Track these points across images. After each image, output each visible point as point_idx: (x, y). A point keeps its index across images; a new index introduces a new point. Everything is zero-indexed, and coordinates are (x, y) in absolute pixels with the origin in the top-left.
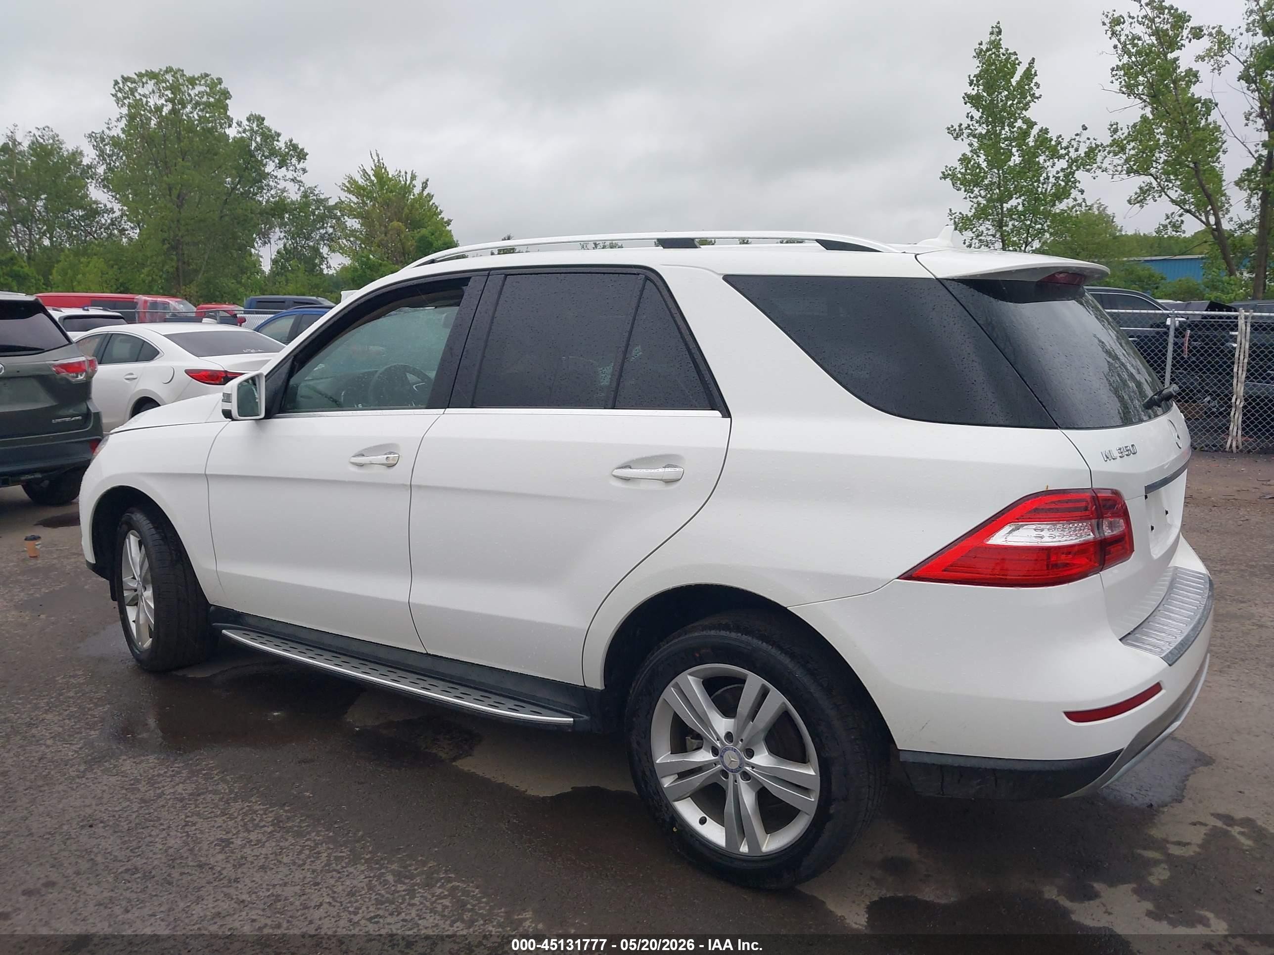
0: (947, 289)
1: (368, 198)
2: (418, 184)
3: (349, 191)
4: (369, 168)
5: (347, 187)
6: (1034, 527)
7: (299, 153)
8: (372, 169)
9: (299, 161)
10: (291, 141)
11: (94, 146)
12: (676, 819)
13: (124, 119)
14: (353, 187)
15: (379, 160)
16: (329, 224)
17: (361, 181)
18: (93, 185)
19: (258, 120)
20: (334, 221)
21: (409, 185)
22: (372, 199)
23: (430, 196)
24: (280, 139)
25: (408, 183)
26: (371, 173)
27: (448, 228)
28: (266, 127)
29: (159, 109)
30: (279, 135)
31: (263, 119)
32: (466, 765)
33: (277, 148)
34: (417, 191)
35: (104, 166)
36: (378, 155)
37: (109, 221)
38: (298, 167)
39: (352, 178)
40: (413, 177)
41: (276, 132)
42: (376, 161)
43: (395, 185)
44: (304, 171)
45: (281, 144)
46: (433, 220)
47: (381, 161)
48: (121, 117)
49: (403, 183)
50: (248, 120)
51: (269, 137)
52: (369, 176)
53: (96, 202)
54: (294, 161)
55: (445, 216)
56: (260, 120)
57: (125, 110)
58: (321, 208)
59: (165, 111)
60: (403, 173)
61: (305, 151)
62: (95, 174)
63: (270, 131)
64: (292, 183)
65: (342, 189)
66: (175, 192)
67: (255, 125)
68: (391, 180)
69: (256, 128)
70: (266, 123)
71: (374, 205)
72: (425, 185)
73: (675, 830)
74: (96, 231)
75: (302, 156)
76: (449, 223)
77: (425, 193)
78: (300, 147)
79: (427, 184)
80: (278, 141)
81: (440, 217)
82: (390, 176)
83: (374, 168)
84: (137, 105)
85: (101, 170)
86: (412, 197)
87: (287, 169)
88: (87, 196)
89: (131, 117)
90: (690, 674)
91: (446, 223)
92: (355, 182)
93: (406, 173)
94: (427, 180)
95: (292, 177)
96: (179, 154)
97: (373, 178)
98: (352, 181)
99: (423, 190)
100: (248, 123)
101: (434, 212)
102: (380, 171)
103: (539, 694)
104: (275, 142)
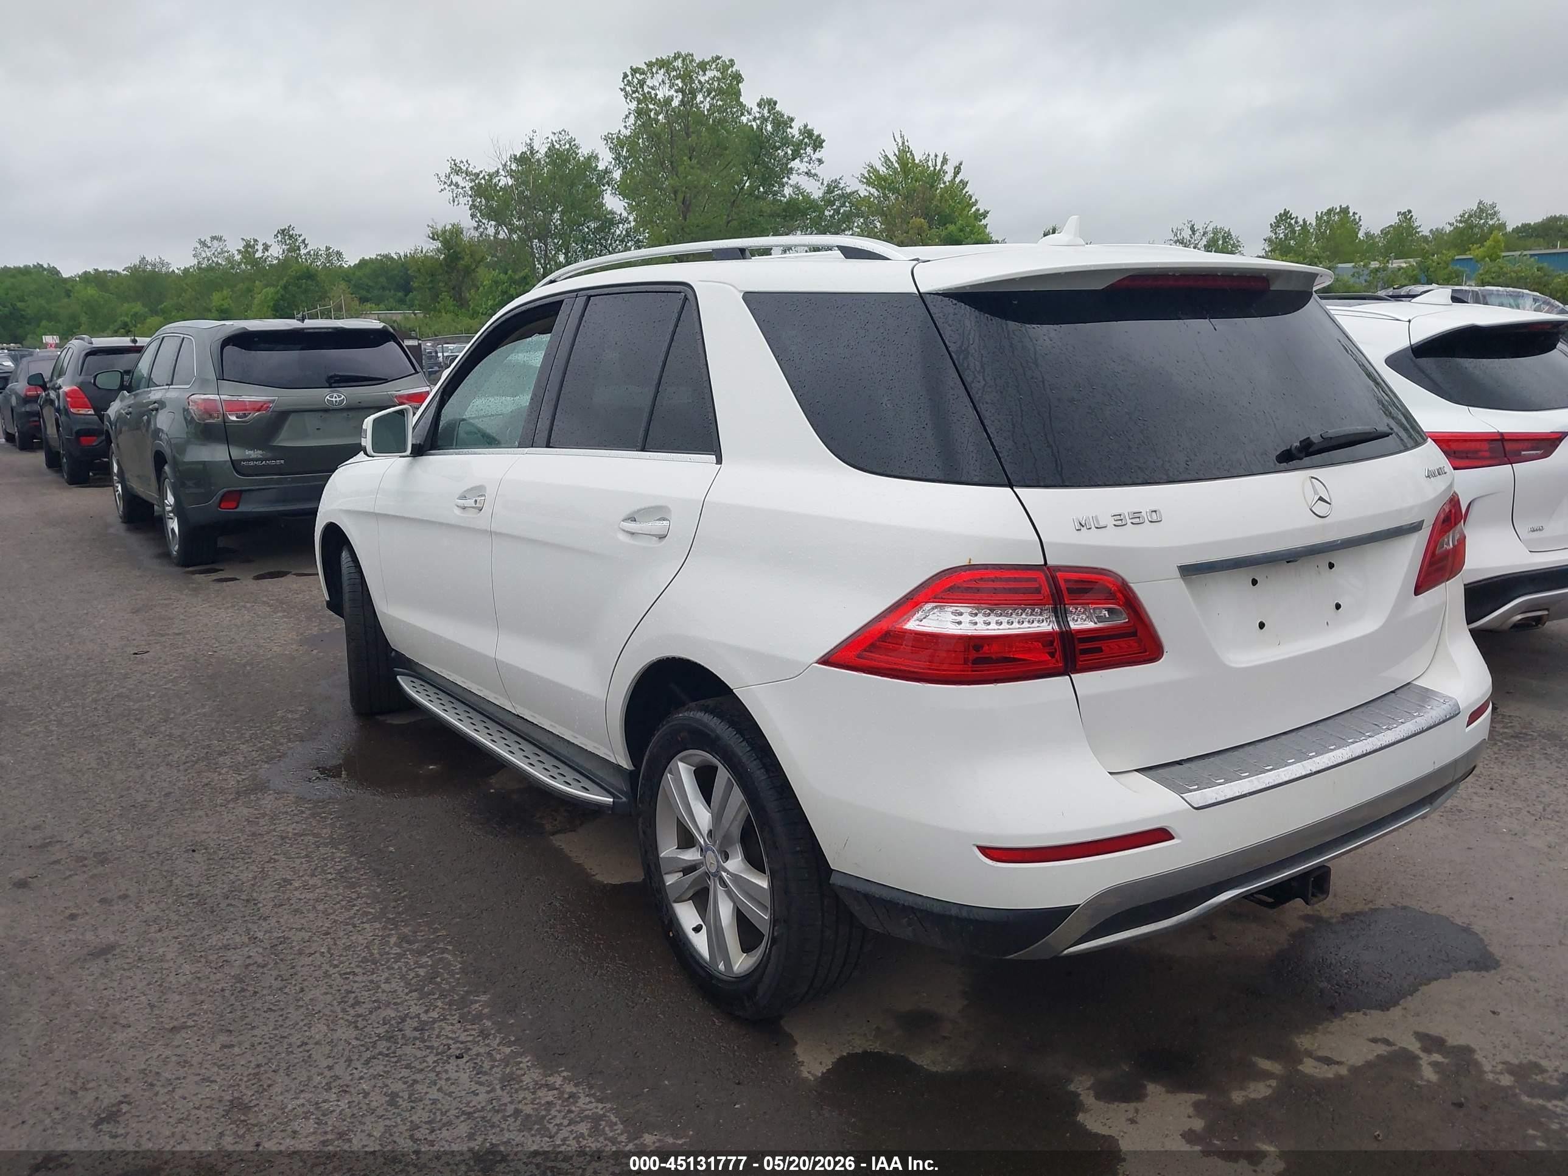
0: (926, 305)
1: (890, 190)
2: (949, 169)
3: (869, 183)
4: (892, 151)
5: (866, 178)
6: (951, 609)
7: (815, 141)
8: (895, 155)
9: (815, 151)
10: (806, 126)
11: (610, 148)
12: (672, 924)
13: (632, 115)
14: (874, 178)
15: (903, 143)
16: (856, 224)
17: (883, 170)
18: (609, 192)
19: (770, 105)
20: (862, 220)
21: (940, 171)
22: (895, 191)
23: (964, 184)
24: (793, 125)
25: (938, 168)
26: (893, 159)
27: (983, 222)
28: (777, 112)
29: (668, 101)
30: (792, 120)
31: (775, 103)
32: (560, 841)
33: (790, 136)
34: (948, 178)
35: (620, 171)
36: (902, 137)
37: (624, 232)
38: (814, 157)
39: (872, 167)
40: (945, 161)
41: (788, 117)
42: (900, 144)
43: (922, 173)
44: (820, 161)
45: (794, 131)
46: (965, 212)
47: (906, 143)
48: (630, 113)
49: (932, 169)
50: (759, 105)
51: (782, 123)
52: (892, 163)
53: (612, 212)
54: (809, 150)
55: (981, 207)
56: (771, 104)
57: (633, 105)
58: (847, 204)
59: (675, 103)
60: (932, 156)
61: (822, 137)
62: (612, 179)
63: (782, 116)
64: (806, 177)
65: (861, 181)
66: (680, 196)
67: (766, 111)
68: (917, 166)
69: (766, 115)
70: (778, 108)
71: (897, 198)
72: (957, 170)
73: (671, 935)
74: (611, 244)
75: (818, 144)
76: (985, 215)
77: (957, 180)
78: (816, 133)
79: (960, 168)
80: (791, 127)
81: (974, 209)
82: (917, 161)
83: (897, 153)
84: (647, 98)
85: (617, 174)
86: (942, 186)
87: (802, 161)
88: (602, 205)
89: (639, 113)
90: (681, 760)
91: (981, 215)
92: (876, 171)
93: (936, 156)
94: (961, 164)
95: (806, 170)
96: (687, 151)
97: (897, 165)
98: (873, 170)
99: (955, 177)
100: (758, 110)
101: (968, 203)
102: (904, 154)
103: (600, 773)
104: (789, 130)
